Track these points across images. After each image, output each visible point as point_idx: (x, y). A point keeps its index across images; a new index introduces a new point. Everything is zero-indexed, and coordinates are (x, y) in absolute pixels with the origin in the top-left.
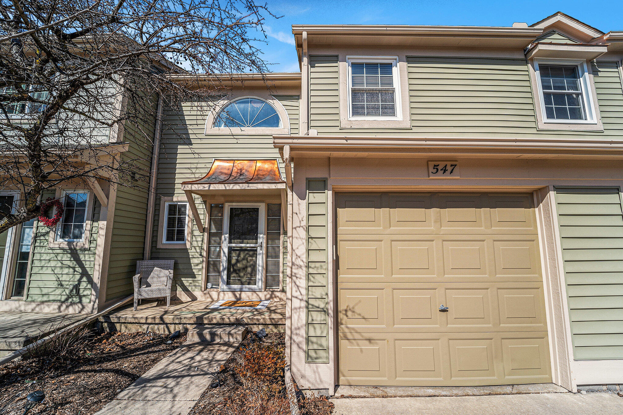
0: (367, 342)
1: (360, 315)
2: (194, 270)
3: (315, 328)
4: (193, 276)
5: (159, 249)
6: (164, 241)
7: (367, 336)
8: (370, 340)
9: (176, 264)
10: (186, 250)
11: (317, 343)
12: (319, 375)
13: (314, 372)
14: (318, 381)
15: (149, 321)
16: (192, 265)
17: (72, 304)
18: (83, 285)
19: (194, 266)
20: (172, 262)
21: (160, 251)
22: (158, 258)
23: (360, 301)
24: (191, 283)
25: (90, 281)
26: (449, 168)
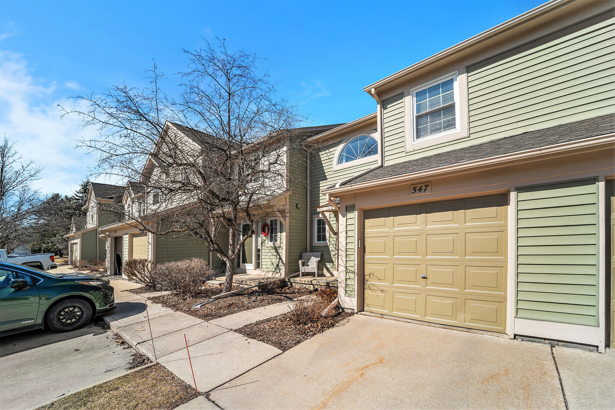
0: (381, 292)
1: (377, 277)
2: (333, 259)
3: (351, 281)
4: (332, 262)
5: (314, 246)
6: (316, 242)
7: (381, 288)
8: (382, 291)
9: (322, 255)
10: (327, 247)
11: (352, 288)
12: (352, 303)
13: (350, 301)
14: (352, 305)
15: (306, 283)
16: (332, 255)
17: (277, 273)
18: (280, 264)
19: (333, 256)
20: (320, 254)
21: (315, 247)
22: (314, 252)
23: (377, 270)
24: (331, 266)
26: (423, 188)
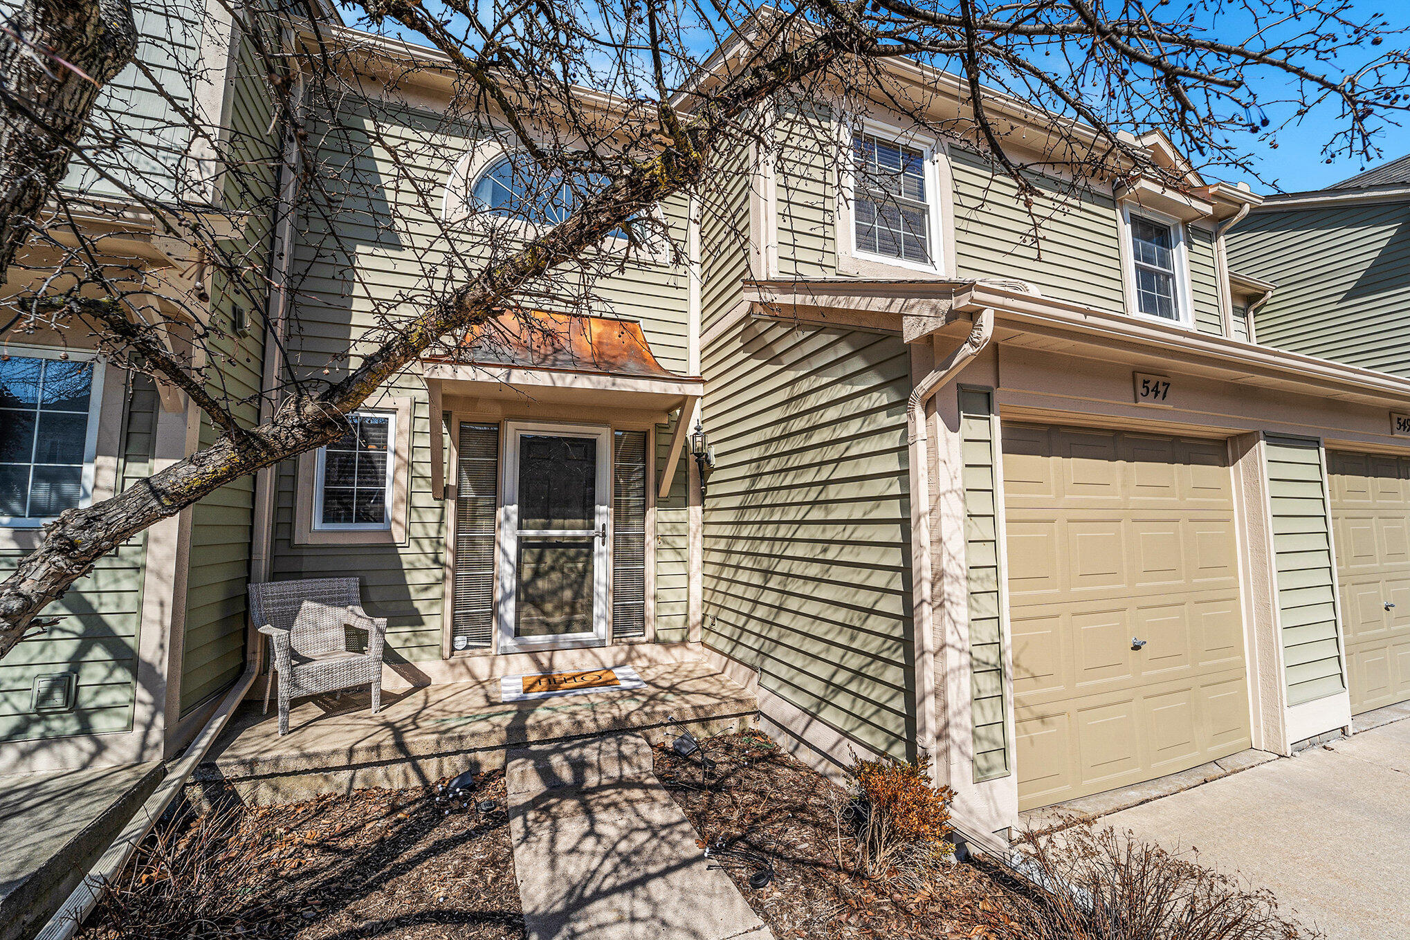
0: (1038, 722)
1: (1027, 670)
2: (416, 604)
3: (982, 708)
4: (415, 619)
5: (300, 546)
6: (318, 524)
7: (1039, 710)
8: (1042, 718)
9: (363, 587)
10: (391, 548)
11: (987, 739)
12: (995, 802)
13: (988, 800)
14: (994, 815)
15: (360, 758)
16: (411, 589)
17: (46, 742)
19: (418, 591)
20: (353, 584)
21: (305, 552)
22: (297, 575)
23: (1027, 644)
24: (406, 640)
25: (125, 656)
26: (1161, 389)
